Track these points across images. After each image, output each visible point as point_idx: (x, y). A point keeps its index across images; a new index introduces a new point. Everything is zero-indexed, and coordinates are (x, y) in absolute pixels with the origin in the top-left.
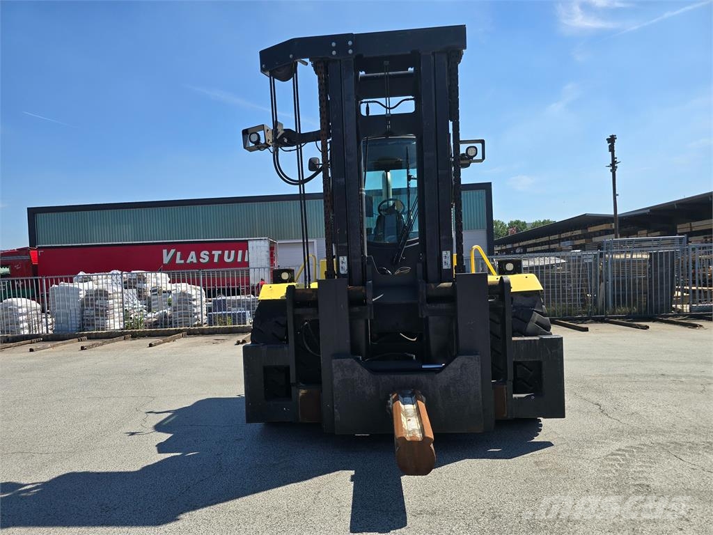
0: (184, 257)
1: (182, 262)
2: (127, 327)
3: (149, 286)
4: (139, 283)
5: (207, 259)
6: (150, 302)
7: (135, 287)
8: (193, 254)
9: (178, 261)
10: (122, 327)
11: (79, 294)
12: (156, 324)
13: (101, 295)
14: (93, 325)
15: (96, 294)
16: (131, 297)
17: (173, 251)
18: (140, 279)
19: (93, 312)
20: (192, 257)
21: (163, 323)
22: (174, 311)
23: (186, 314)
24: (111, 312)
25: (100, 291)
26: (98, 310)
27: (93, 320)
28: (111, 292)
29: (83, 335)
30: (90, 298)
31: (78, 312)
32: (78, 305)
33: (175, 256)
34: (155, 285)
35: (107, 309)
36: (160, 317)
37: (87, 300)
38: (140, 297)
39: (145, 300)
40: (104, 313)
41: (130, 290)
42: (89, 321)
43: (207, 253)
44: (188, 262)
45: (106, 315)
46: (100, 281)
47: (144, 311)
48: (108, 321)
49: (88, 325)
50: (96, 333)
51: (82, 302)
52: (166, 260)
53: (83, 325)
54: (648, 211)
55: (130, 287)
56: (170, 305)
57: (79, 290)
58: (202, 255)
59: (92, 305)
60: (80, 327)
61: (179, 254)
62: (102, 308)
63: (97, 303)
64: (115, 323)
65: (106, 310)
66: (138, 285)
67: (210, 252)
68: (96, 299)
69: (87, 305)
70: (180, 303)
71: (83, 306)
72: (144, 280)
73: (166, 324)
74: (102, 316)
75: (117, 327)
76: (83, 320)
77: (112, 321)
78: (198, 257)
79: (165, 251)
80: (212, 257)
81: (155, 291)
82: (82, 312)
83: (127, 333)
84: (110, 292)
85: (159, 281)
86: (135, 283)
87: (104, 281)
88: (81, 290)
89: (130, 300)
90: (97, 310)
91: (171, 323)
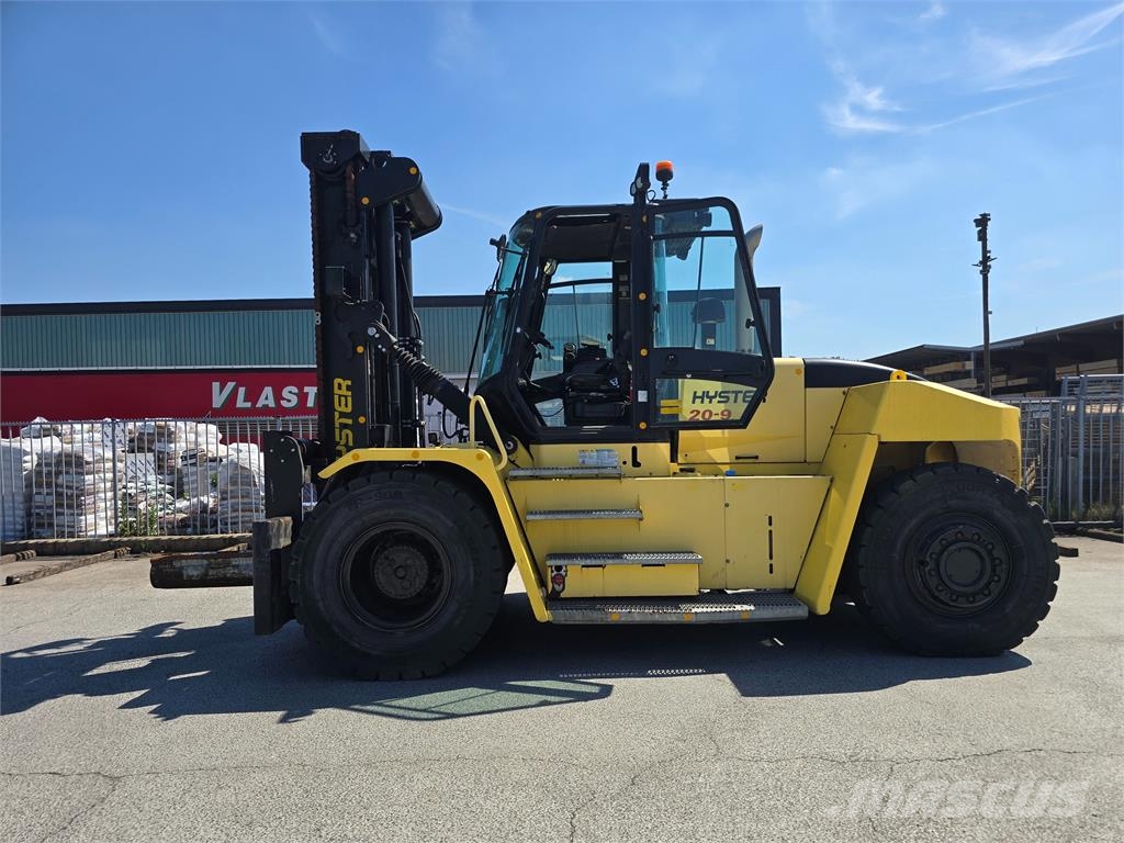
0: (253, 396)
1: (248, 405)
2: (123, 530)
3: (180, 447)
4: (159, 441)
5: (294, 401)
6: (180, 479)
7: (150, 450)
8: (268, 391)
9: (241, 403)
10: (111, 529)
11: (21, 462)
12: (183, 526)
13: (68, 464)
14: (51, 525)
15: (58, 463)
16: (143, 469)
17: (231, 385)
18: (161, 435)
19: (52, 500)
20: (267, 397)
21: (198, 523)
22: (223, 499)
23: (247, 507)
24: (90, 500)
25: (68, 455)
26: (61, 494)
27: (51, 516)
28: (91, 459)
29: (26, 547)
30: (45, 470)
31: (20, 499)
32: (18, 487)
33: (234, 394)
34: (193, 446)
35: (82, 492)
36: (192, 511)
37: (39, 473)
38: (160, 469)
39: (172, 473)
40: (74, 501)
41: (140, 456)
42: (43, 517)
43: (295, 390)
44: (259, 405)
45: (79, 506)
46: (78, 437)
47: (167, 495)
48: (83, 518)
49: (40, 525)
50: (55, 543)
51: (29, 478)
52: (218, 400)
53: (30, 525)
54: (1022, 342)
55: (141, 450)
56: (214, 485)
57: (21, 453)
58: (285, 393)
59: (49, 485)
60: (23, 531)
61: (242, 391)
62: (69, 492)
63: (60, 481)
64: (98, 523)
65: (78, 496)
66: (157, 446)
67: (301, 389)
68: (58, 473)
69: (39, 485)
70: (234, 483)
71: (29, 486)
72: (170, 437)
73: (204, 525)
74: (70, 507)
75: (102, 531)
76: (29, 514)
77: (90, 518)
78: (278, 397)
79: (216, 386)
80: (303, 397)
81: (194, 456)
82: (29, 498)
83: (120, 544)
84: (88, 457)
85: (202, 440)
86: (151, 442)
87: (86, 436)
88: (26, 453)
89: (139, 474)
90: (59, 495)
91: (215, 524)
